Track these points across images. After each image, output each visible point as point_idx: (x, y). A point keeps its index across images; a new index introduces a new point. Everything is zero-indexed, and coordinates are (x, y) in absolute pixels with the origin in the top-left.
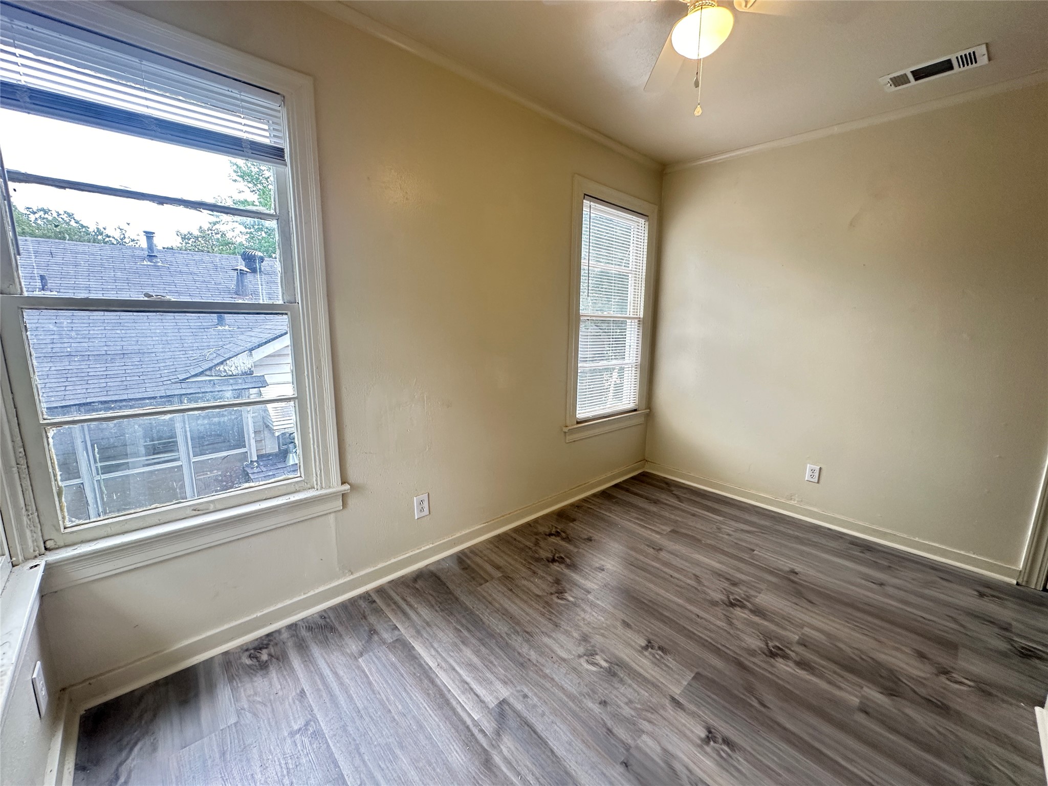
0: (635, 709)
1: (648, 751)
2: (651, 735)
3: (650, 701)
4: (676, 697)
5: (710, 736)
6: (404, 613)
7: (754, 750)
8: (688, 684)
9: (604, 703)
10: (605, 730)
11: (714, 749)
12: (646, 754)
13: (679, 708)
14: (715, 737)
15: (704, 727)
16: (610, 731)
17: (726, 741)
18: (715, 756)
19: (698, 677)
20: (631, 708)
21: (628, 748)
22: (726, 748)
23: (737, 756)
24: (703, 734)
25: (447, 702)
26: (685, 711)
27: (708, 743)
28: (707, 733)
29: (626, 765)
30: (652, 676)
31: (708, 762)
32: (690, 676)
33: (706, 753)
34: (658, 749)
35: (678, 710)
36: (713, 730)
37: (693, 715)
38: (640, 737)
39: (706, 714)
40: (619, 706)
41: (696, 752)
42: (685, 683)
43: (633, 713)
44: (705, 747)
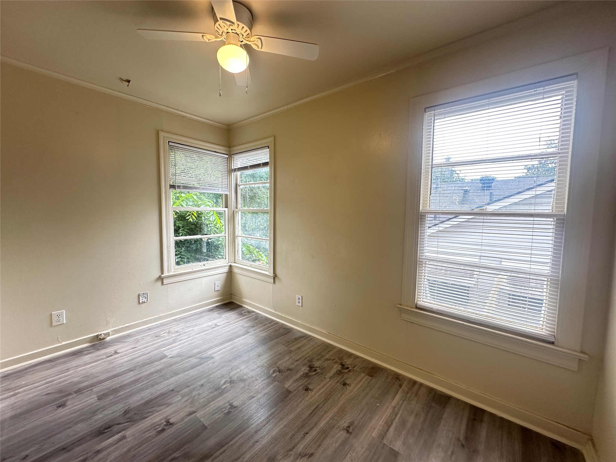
0: (195, 396)
1: (173, 398)
2: (180, 400)
3: (197, 402)
4: (195, 414)
5: (169, 424)
6: (262, 331)
7: (152, 443)
8: (201, 421)
9: (202, 385)
10: (189, 385)
11: (162, 423)
12: (172, 397)
13: (188, 414)
14: (167, 426)
15: (174, 422)
16: (188, 386)
17: (163, 430)
18: (159, 423)
19: (205, 428)
20: (196, 394)
21: (178, 392)
22: (160, 429)
23: (154, 433)
24: (171, 421)
25: (216, 347)
26: (186, 416)
27: (166, 422)
28: (170, 423)
29: (172, 390)
30: (211, 405)
31: (158, 419)
32: (206, 423)
33: (162, 420)
34: (173, 402)
35: (187, 413)
36: (170, 426)
37: (182, 419)
38: (181, 396)
39: (180, 425)
40: (199, 390)
41: (164, 416)
42: (202, 420)
43: (193, 395)
44: (165, 420)
